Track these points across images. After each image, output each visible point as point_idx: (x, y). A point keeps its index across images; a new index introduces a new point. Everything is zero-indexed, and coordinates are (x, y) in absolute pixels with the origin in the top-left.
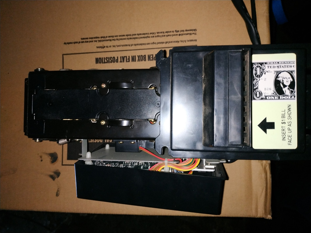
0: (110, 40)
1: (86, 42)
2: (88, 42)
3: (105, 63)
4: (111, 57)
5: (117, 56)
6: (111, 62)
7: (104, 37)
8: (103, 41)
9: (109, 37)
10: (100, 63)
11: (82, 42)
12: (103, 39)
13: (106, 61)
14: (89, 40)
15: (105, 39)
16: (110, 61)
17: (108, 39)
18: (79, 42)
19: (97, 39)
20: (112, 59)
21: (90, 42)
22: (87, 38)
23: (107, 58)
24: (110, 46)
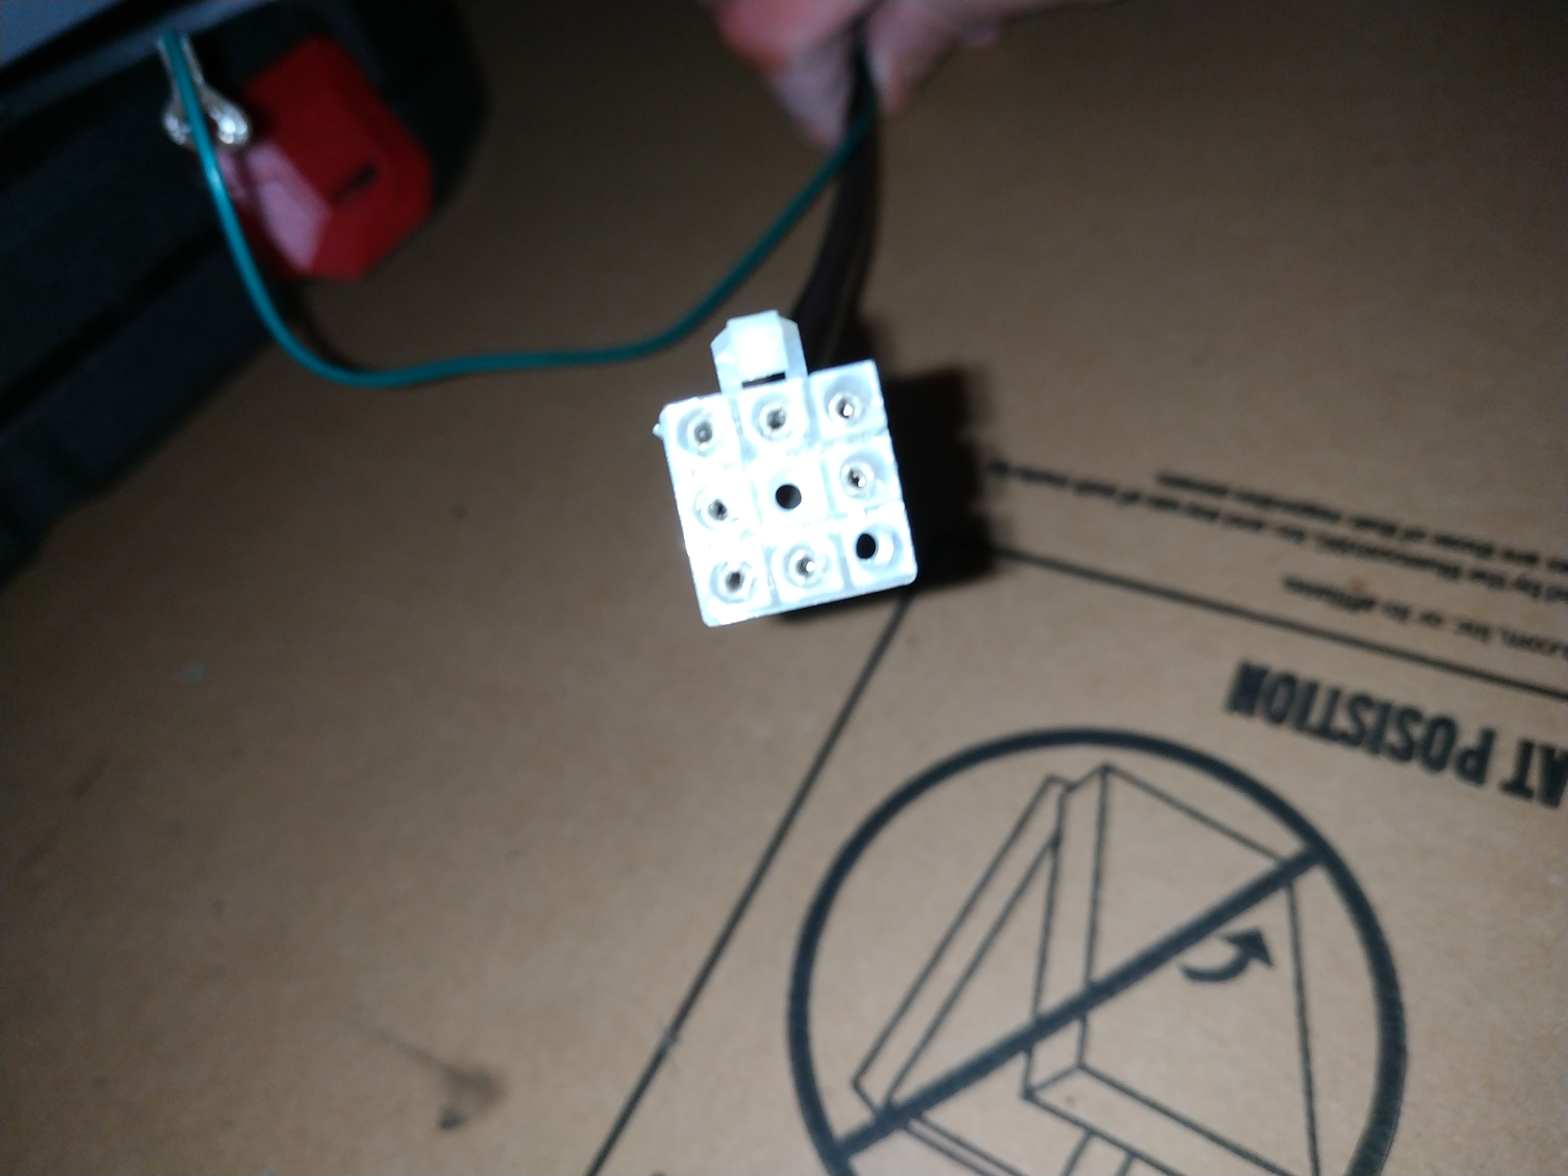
0: (1451, 572)
1: (1197, 511)
2: (1212, 515)
3: (1325, 732)
4: (1411, 714)
5: (1492, 721)
6: (1403, 754)
7: (1389, 529)
8: (1370, 552)
9: (1446, 541)
10: (1277, 719)
11: (1163, 504)
12: (1371, 538)
13: (1342, 722)
14: (1229, 505)
15: (1392, 544)
16: (1393, 737)
17: (1424, 549)
18: (1132, 498)
19: (1313, 525)
20: (1418, 732)
21: (1237, 521)
22: (1219, 491)
23: (1362, 701)
24: (1432, 619)
